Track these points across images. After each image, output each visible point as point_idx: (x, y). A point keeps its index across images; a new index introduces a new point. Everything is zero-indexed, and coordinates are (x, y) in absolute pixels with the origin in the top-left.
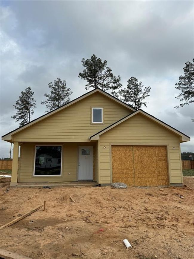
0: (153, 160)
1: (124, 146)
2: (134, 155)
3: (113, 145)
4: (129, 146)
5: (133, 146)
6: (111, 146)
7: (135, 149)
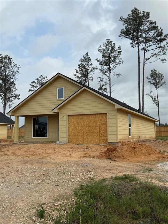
0: (97, 125)
1: (77, 115)
2: (84, 122)
3: (69, 115)
4: (80, 115)
5: (83, 115)
6: (67, 116)
7: (84, 117)
